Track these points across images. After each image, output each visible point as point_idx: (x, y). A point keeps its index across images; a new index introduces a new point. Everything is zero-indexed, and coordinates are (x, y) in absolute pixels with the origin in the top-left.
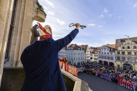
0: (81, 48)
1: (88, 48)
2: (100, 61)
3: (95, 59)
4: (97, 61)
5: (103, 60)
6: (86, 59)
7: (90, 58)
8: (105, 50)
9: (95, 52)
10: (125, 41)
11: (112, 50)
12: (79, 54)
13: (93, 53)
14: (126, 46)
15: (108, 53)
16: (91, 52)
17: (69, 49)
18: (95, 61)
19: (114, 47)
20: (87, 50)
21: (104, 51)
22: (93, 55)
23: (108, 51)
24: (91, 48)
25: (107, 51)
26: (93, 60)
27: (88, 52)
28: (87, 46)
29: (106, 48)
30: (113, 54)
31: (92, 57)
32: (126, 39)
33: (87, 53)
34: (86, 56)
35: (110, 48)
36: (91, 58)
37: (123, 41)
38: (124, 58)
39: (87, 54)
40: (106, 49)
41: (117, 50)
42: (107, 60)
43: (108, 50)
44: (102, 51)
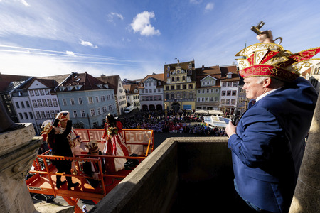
0: (104, 84)
1: (119, 83)
2: (144, 106)
3: (136, 104)
4: (139, 107)
5: (148, 103)
6: (120, 108)
7: (126, 105)
8: (150, 85)
9: (135, 91)
10: (175, 69)
11: (160, 83)
12: (103, 99)
13: (131, 92)
14: (175, 77)
15: (155, 91)
16: (126, 92)
17: (66, 90)
18: (136, 107)
19: (162, 79)
20: (119, 88)
21: (148, 87)
22: (132, 97)
23: (155, 87)
24: (126, 82)
25: (153, 87)
26: (132, 107)
27: (121, 91)
28: (116, 78)
29: (152, 81)
30: (161, 90)
31: (129, 101)
32: (176, 65)
33: (119, 94)
34: (119, 101)
35: (158, 81)
36: (129, 105)
37: (172, 67)
38: (173, 96)
39: (120, 98)
40: (152, 83)
41: (165, 83)
42: (153, 103)
43: (154, 85)
44: (146, 88)
